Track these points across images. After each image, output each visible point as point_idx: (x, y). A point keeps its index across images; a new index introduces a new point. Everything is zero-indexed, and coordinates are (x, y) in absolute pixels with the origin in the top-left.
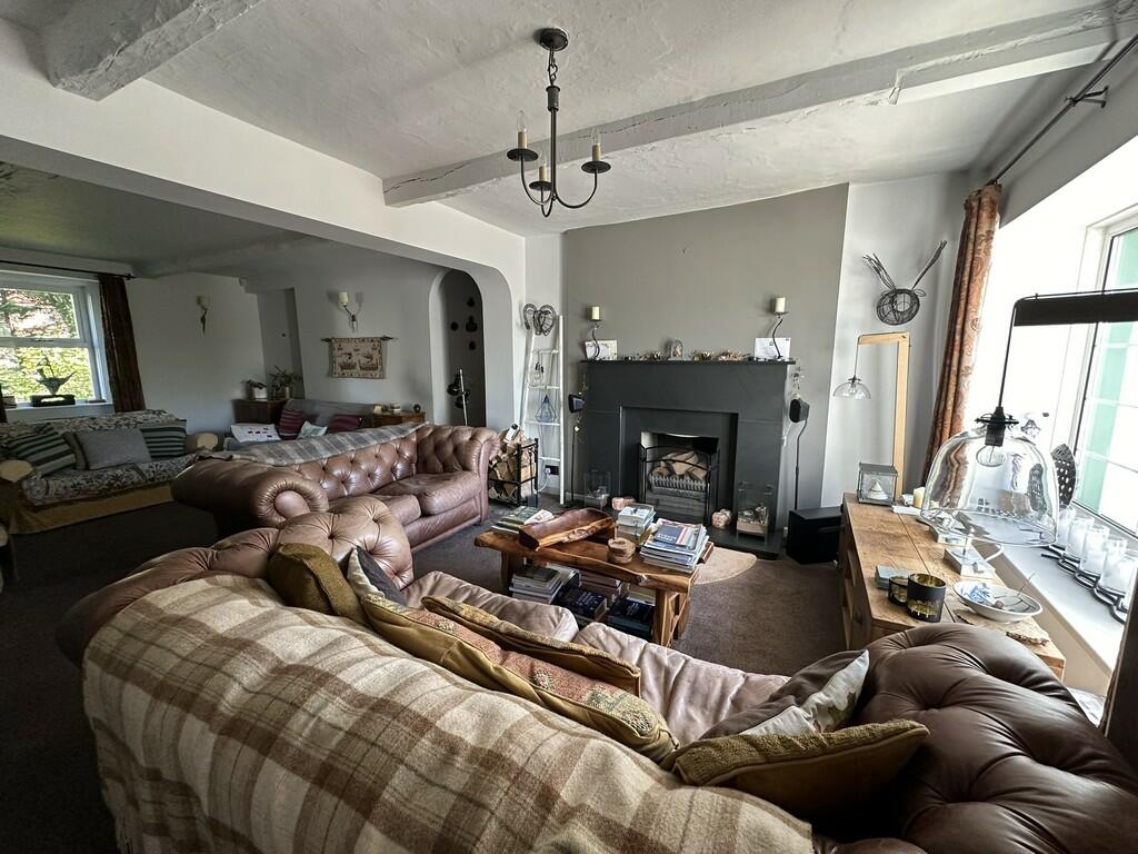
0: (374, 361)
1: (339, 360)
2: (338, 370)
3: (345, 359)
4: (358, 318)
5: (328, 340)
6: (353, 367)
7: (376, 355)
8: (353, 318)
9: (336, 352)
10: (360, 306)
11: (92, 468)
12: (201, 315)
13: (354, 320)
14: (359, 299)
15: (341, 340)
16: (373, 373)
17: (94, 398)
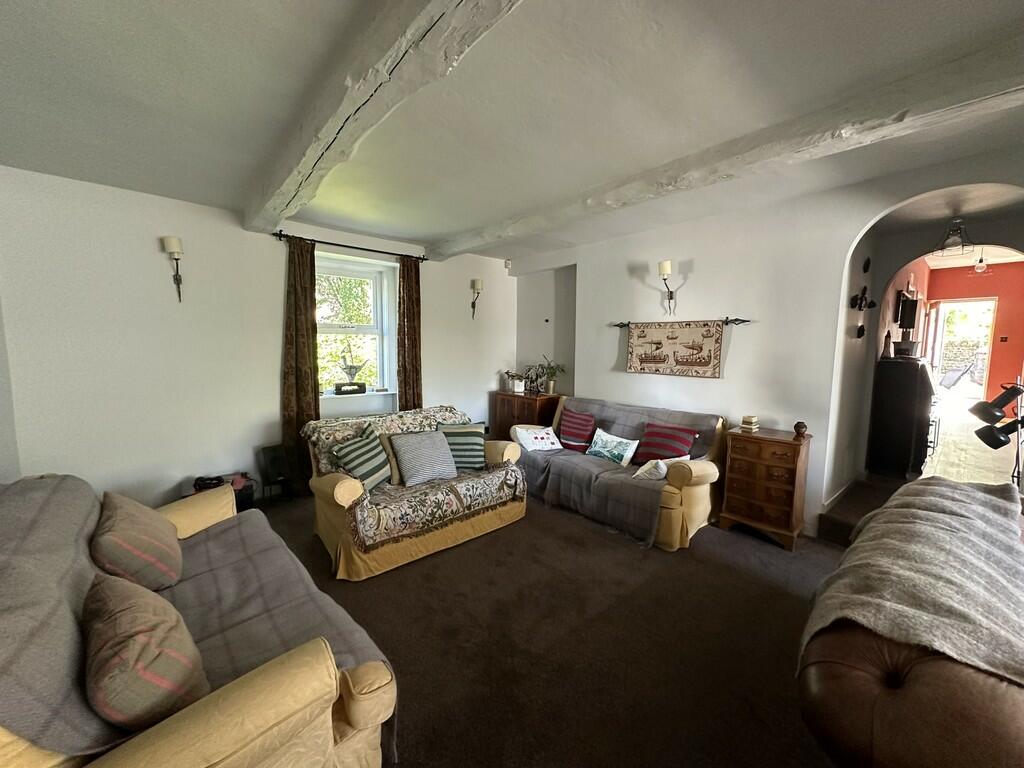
0: (705, 353)
1: (639, 351)
2: (637, 363)
3: (650, 350)
4: (678, 296)
5: (621, 326)
6: (663, 360)
7: (709, 345)
8: (671, 296)
9: (635, 340)
10: (685, 278)
11: (408, 485)
12: (472, 301)
13: (671, 298)
14: (685, 269)
15: (648, 325)
16: (701, 370)
17: (379, 387)
